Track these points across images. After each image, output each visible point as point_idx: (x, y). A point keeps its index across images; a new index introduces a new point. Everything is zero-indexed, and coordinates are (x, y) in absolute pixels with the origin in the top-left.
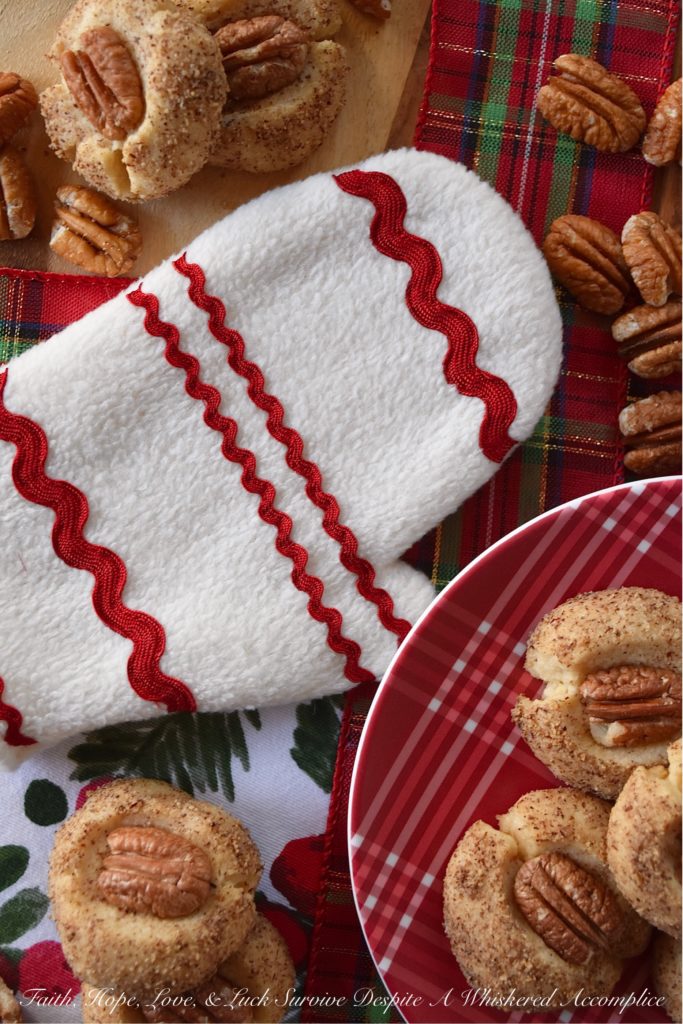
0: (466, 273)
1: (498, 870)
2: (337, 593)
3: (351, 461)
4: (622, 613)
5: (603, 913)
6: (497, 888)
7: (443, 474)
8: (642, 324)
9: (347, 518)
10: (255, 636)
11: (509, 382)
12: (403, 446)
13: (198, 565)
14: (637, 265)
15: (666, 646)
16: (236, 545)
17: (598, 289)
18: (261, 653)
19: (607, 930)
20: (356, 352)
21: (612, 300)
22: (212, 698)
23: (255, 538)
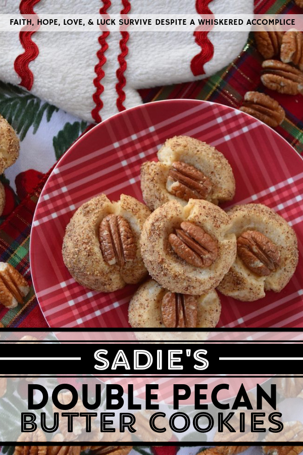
0: (223, 3)
1: (100, 210)
2: (108, 83)
3: (142, 41)
4: (204, 147)
5: (129, 246)
6: (96, 215)
7: (172, 63)
8: (275, 64)
9: (128, 59)
10: (69, 76)
11: (215, 48)
12: (164, 47)
13: (66, 42)
14: (285, 43)
15: (213, 168)
16: (83, 44)
17: (266, 44)
18: (67, 82)
19: (126, 254)
20: (168, 7)
21: (269, 51)
22: (39, 87)
23: (91, 45)
